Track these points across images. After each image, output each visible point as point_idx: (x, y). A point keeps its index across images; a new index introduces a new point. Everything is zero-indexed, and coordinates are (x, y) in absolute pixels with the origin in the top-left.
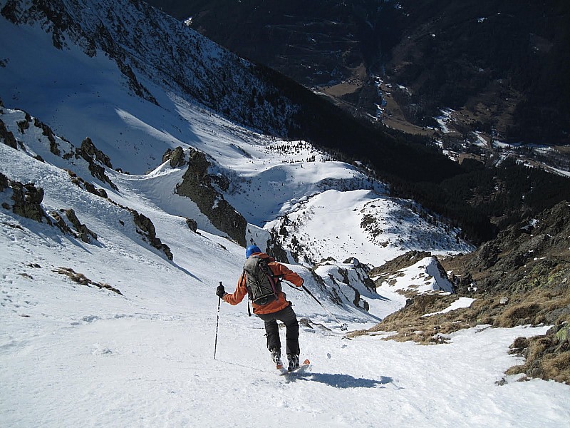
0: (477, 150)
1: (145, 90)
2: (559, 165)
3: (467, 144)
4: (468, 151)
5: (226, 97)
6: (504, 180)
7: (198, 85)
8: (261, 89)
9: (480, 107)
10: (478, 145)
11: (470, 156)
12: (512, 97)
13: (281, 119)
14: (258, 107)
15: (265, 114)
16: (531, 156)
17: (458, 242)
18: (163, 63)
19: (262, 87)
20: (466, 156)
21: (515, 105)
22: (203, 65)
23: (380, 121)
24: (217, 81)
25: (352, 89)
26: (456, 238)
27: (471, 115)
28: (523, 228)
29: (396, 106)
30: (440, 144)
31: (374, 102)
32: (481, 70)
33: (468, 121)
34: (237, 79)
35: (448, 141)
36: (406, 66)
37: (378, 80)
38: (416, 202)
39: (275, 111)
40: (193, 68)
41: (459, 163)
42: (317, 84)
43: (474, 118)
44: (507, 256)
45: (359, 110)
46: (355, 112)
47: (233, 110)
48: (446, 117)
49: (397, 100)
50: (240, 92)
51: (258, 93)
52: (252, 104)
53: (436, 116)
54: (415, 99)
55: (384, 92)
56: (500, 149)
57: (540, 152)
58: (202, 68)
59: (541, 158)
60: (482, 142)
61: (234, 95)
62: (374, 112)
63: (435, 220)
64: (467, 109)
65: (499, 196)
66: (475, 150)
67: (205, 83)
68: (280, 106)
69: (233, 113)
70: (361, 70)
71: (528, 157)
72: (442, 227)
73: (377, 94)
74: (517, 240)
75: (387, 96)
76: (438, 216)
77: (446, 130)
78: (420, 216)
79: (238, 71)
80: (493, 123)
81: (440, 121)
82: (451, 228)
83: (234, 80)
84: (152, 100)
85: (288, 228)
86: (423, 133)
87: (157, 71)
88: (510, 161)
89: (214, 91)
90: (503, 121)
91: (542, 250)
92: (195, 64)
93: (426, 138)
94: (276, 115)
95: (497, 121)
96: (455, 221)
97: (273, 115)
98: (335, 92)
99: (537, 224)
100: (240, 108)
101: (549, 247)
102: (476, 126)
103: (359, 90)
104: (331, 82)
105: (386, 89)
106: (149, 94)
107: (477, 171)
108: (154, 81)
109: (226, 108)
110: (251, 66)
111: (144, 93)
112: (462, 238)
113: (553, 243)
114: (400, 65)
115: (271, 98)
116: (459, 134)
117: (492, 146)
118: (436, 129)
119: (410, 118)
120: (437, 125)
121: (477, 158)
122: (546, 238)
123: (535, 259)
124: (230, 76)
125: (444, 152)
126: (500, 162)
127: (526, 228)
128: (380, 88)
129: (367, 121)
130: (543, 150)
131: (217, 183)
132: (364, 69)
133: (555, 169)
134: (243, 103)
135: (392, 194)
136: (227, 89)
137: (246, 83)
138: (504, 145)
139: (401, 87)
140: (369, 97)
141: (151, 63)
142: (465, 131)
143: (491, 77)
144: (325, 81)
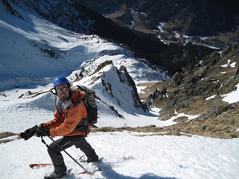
0: (176, 39)
1: (17, 12)
2: (211, 44)
3: (171, 37)
4: (172, 40)
5: (60, 17)
6: (187, 51)
7: (46, 12)
8: (77, 14)
9: (176, 20)
10: (176, 37)
11: (173, 42)
12: (190, 16)
13: (86, 27)
14: (76, 21)
15: (79, 25)
16: (199, 41)
17: (166, 77)
18: (29, 2)
19: (77, 13)
20: (171, 42)
21: (191, 19)
22: (49, 3)
23: (133, 28)
24: (56, 10)
25: (121, 15)
26: (165, 75)
27: (172, 24)
28: (195, 65)
29: (140, 21)
30: (159, 37)
31: (130, 20)
32: (176, 5)
33: (171, 27)
34: (65, 9)
35: (163, 35)
36: (144, 4)
37: (132, 10)
38: (147, 60)
39: (83, 23)
40: (44, 4)
41: (168, 45)
42: (105, 13)
43: (174, 25)
44: (187, 79)
45: (124, 24)
46: (122, 24)
47: (63, 23)
48: (162, 25)
49: (140, 19)
50: (67, 15)
51: (75, 15)
52: (73, 21)
53: (157, 25)
54: (148, 18)
55: (135, 15)
56: (185, 38)
57: (202, 39)
58: (49, 4)
59: (203, 42)
60: (178, 36)
61: (64, 16)
62: (130, 24)
63: (155, 67)
64: (171, 22)
65: (185, 58)
66: (175, 39)
67: (50, 11)
68: (86, 21)
69: (64, 24)
70: (124, 7)
71: (197, 41)
72: (159, 70)
73: (132, 16)
74: (192, 70)
75: (136, 17)
76: (157, 66)
77: (162, 31)
78: (148, 66)
79: (66, 5)
80: (182, 27)
81: (159, 27)
82: (163, 71)
83: (64, 10)
84: (20, 17)
85: (83, 74)
86: (152, 33)
87: (25, 5)
88: (190, 43)
89: (54, 14)
90: (186, 26)
91: (206, 74)
92: (45, 2)
93: (153, 35)
94: (84, 25)
95: (184, 27)
96: (165, 68)
97: (83, 25)
98: (113, 16)
99: (202, 63)
100: (67, 22)
101: (210, 72)
102: (175, 29)
103: (124, 15)
104: (111, 12)
105: (135, 14)
106: (18, 14)
107: (176, 48)
108: (23, 9)
109: (60, 22)
110: (72, 3)
111: (16, 14)
112: (168, 76)
113: (211, 70)
114: (141, 4)
115: (82, 17)
116: (168, 33)
117: (182, 37)
118: (158, 31)
119: (146, 26)
120: (158, 29)
121: (176, 42)
122: (208, 68)
123: (202, 79)
124: (62, 8)
125: (161, 40)
126: (185, 44)
127: (197, 65)
128: (133, 14)
129: (127, 28)
130: (203, 39)
131: (49, 53)
132: (126, 6)
133: (209, 46)
134: (68, 20)
135: (135, 57)
136: (60, 14)
137: (70, 11)
138: (187, 37)
139: (142, 13)
140: (128, 18)
141: (23, 2)
142: (170, 31)
143: (181, 7)
144: (109, 12)
